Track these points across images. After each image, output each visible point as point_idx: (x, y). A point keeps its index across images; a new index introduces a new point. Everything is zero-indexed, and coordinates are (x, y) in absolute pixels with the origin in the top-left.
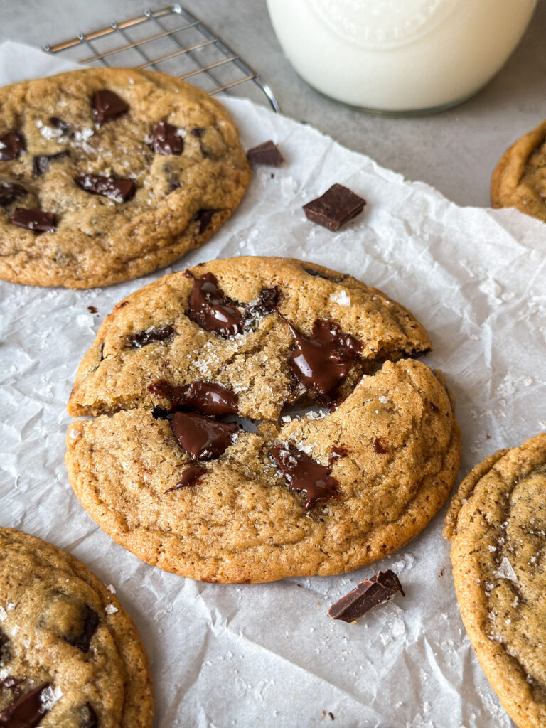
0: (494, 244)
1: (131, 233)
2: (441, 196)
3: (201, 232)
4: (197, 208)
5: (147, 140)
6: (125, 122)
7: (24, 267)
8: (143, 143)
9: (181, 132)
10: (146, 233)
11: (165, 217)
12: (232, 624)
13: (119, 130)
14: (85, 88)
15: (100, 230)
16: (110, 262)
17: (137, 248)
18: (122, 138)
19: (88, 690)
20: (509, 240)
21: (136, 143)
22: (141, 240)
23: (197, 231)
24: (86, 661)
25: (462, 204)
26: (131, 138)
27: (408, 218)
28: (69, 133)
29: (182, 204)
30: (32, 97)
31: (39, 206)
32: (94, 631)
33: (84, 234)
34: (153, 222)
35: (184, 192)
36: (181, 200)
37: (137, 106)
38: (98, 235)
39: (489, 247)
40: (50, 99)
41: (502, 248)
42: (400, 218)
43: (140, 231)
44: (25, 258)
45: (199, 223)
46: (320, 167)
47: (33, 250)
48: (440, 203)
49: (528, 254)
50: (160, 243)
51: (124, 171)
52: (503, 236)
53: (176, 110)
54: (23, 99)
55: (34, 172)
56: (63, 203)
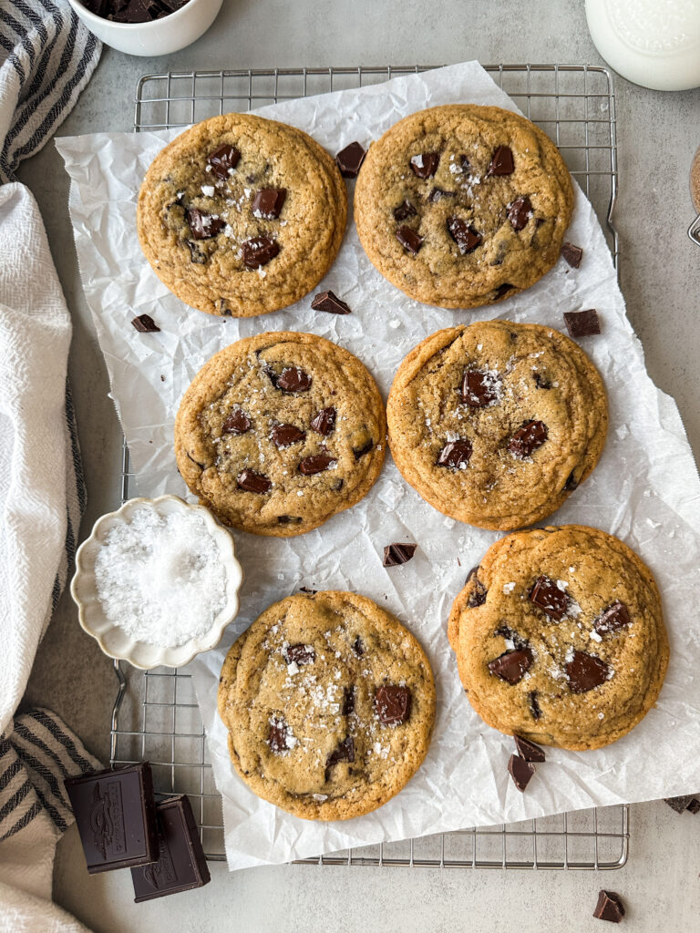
0: (648, 409)
1: (454, 284)
2: (643, 361)
3: (495, 299)
4: (503, 282)
5: (509, 206)
6: (504, 182)
7: (388, 270)
8: (505, 206)
9: (530, 215)
10: (462, 289)
11: (479, 283)
12: (371, 535)
13: (497, 186)
14: (494, 142)
15: (438, 272)
16: (433, 295)
17: (452, 295)
18: (495, 196)
19: (346, 476)
20: (656, 415)
21: (500, 205)
22: (457, 291)
23: (493, 298)
24: (354, 464)
25: (650, 375)
26: (499, 199)
27: (616, 360)
28: (466, 173)
29: (493, 279)
30: (460, 131)
31: (418, 228)
32: (366, 453)
33: (429, 270)
34: (471, 283)
35: (500, 270)
36: (495, 275)
37: (518, 175)
38: (436, 274)
39: (644, 409)
40: (470, 138)
41: (650, 414)
42: (611, 357)
43: (460, 285)
44: (391, 265)
45: (497, 294)
46: (596, 286)
47: (398, 263)
48: (639, 364)
49: (658, 430)
50: (466, 298)
51: (480, 227)
52: (655, 410)
53: (539, 192)
54: (454, 130)
55: (429, 198)
56: (431, 236)
